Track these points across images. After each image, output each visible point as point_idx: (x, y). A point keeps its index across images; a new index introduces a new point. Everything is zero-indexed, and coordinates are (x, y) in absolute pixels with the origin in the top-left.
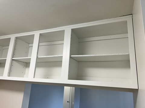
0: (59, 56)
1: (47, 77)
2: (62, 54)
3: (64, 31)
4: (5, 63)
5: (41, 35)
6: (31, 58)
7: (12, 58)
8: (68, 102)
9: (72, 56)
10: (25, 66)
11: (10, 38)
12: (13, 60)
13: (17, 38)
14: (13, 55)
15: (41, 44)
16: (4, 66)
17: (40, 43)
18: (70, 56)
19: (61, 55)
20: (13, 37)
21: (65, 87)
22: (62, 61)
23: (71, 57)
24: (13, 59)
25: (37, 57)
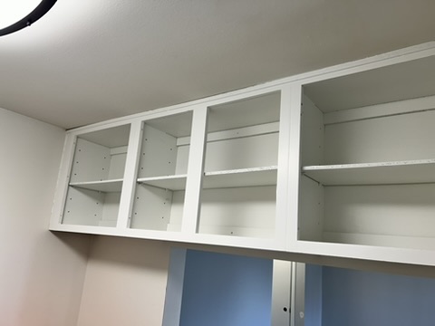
0: (265, 168)
1: (230, 230)
2: (277, 164)
3: (278, 93)
4: (121, 192)
5: (210, 110)
6: (186, 178)
7: (138, 177)
8: (285, 309)
9: (307, 168)
10: (167, 199)
11: (130, 124)
12: (139, 183)
13: (146, 123)
14: (140, 170)
15: (211, 136)
16: (117, 201)
17: (209, 135)
18: (301, 168)
19: (273, 167)
20: (136, 122)
21: (275, 261)
22: (275, 185)
23: (302, 173)
24: (139, 180)
25: (203, 174)
